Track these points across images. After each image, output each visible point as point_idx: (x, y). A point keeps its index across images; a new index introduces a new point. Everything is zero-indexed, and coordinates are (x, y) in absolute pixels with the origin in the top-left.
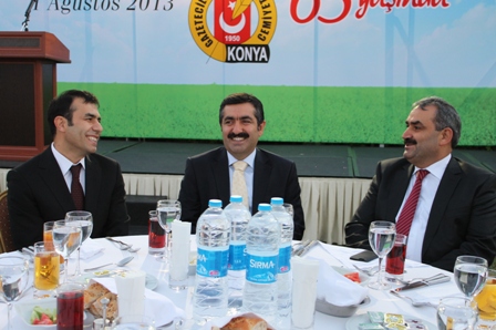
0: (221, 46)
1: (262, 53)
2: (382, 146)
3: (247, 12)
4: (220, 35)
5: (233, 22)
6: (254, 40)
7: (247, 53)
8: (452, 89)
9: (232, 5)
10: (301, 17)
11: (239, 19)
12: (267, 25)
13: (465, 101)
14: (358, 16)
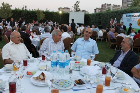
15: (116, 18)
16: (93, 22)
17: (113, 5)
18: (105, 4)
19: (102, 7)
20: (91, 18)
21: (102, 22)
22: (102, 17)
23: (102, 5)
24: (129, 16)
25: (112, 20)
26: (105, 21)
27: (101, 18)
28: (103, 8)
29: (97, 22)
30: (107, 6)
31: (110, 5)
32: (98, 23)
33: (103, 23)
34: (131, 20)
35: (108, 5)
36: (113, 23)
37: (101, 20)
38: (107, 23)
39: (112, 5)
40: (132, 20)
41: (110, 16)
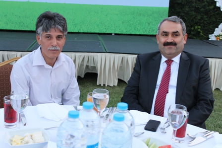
2: (113, 34)
8: (147, 7)
13: (153, 13)
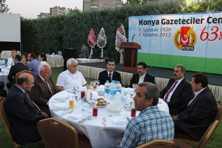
0: (182, 46)
1: (192, 48)
3: (189, 38)
4: (181, 43)
5: (185, 40)
6: (190, 45)
7: (188, 48)
9: (185, 36)
10: (203, 39)
11: (186, 39)
12: (194, 41)
14: (220, 39)
15: (102, 29)
16: (44, 39)
17: (69, 9)
18: (56, 8)
19: (51, 12)
20: (38, 29)
21: (65, 37)
22: (65, 27)
23: (51, 9)
24: (147, 23)
25: (92, 32)
26: (75, 36)
27: (62, 28)
28: (53, 13)
29: (53, 37)
30: (58, 11)
31: (64, 8)
32: (56, 41)
33: (69, 41)
34: (154, 33)
35: (60, 9)
36: (95, 41)
37: (63, 32)
38: (78, 39)
39: (67, 10)
40: (159, 33)
41: (86, 23)
